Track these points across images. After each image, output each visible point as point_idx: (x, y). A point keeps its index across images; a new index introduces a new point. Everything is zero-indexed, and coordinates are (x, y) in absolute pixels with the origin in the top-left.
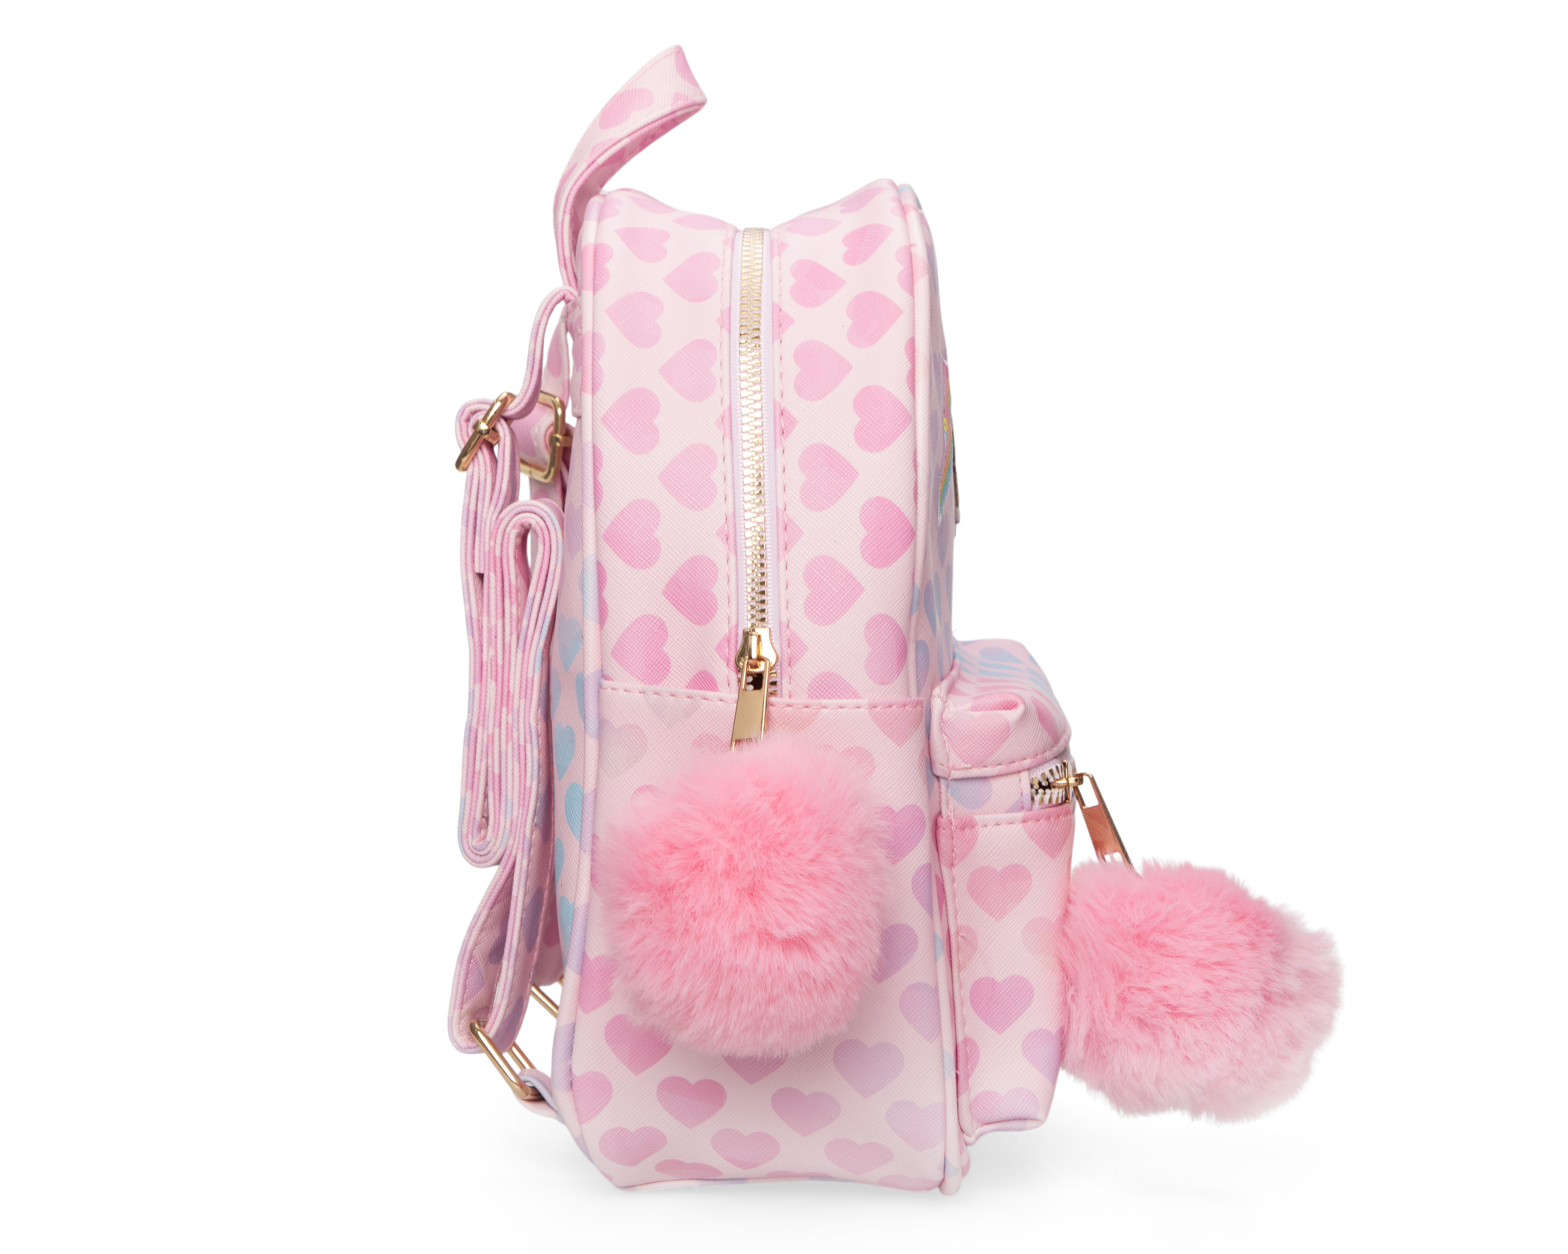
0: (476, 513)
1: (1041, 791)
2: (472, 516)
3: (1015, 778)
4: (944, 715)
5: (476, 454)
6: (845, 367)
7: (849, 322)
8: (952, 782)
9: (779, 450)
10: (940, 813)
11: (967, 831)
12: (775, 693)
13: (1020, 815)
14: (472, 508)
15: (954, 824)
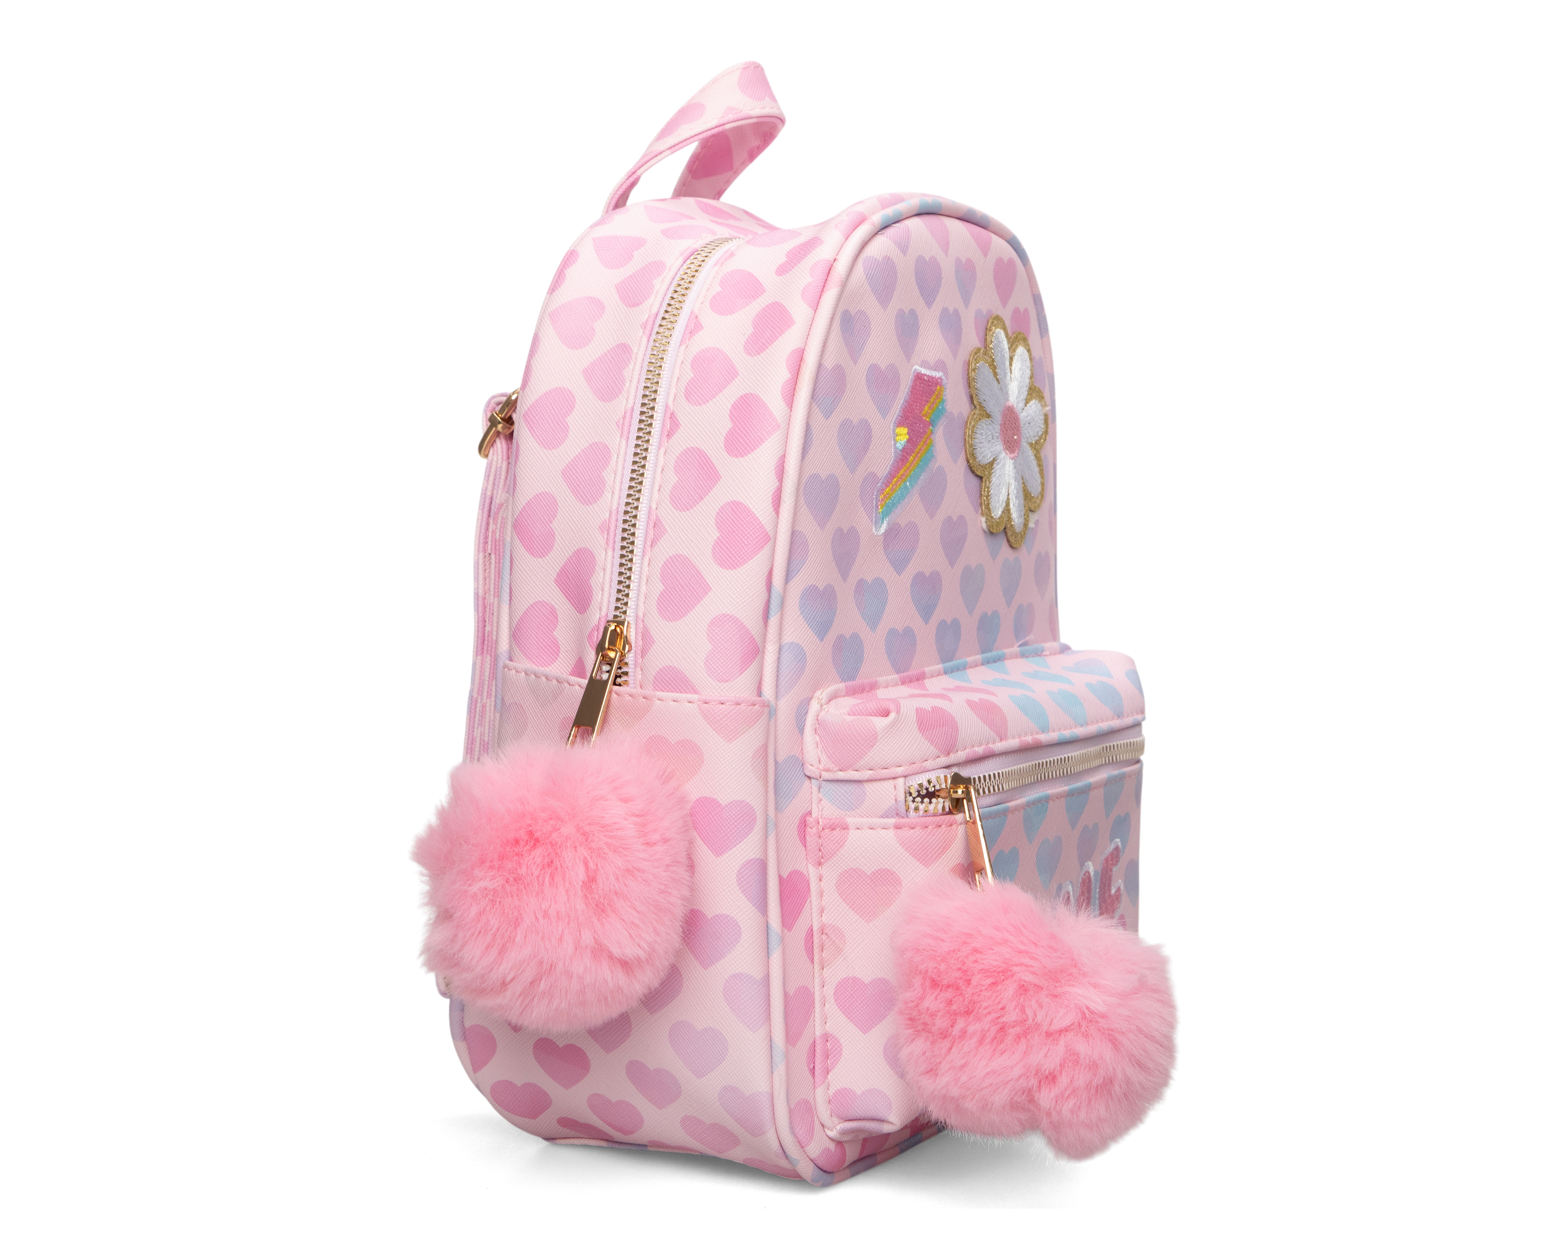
0: (492, 498)
1: (919, 799)
2: (488, 501)
3: (891, 783)
4: (819, 717)
5: (495, 441)
6: (732, 373)
7: (751, 330)
8: (824, 783)
9: (663, 450)
10: (810, 813)
11: (837, 833)
12: (626, 682)
13: (892, 821)
14: (489, 493)
15: (821, 824)
